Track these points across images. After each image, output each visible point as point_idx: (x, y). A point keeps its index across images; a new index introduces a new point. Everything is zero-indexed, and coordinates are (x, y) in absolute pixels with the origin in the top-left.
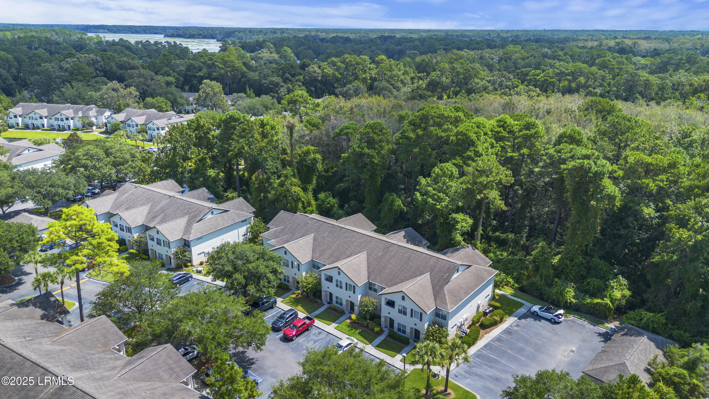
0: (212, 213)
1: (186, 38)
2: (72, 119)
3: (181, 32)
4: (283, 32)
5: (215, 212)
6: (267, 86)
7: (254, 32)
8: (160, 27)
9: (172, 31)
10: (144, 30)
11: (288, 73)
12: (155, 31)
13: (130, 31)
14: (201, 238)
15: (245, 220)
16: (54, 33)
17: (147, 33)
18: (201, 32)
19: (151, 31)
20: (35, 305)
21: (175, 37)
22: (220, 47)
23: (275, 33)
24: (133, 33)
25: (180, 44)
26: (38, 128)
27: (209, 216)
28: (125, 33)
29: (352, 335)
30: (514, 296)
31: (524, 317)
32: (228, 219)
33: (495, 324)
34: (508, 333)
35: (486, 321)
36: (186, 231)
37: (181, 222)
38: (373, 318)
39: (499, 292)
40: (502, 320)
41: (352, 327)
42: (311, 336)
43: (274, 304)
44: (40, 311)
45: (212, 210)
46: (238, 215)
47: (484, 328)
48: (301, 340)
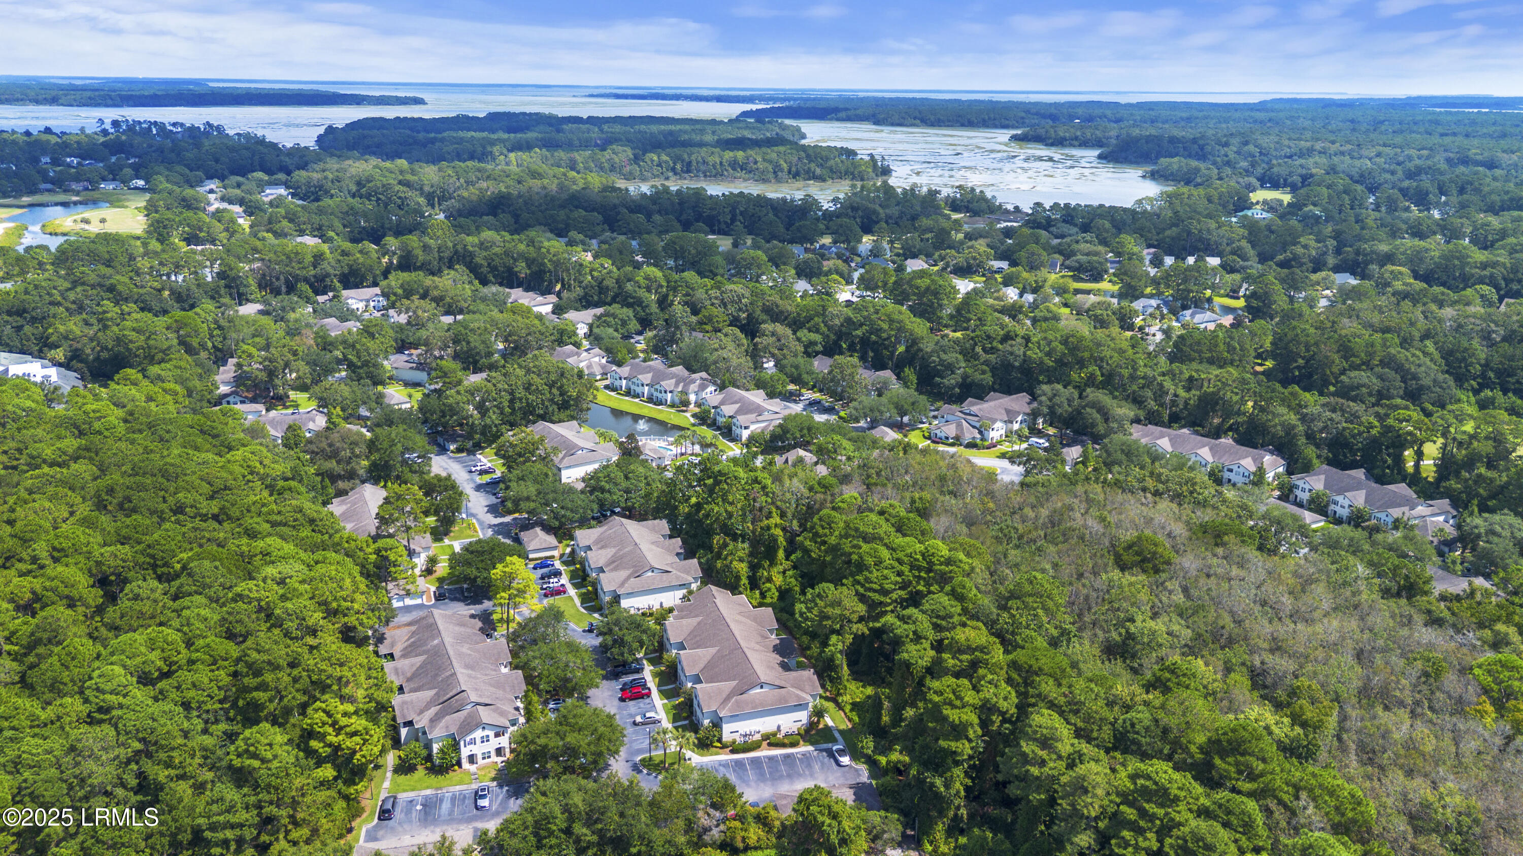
0: (653, 571)
1: (1047, 145)
2: (670, 392)
5: (655, 570)
6: (934, 367)
10: (984, 121)
13: (958, 121)
14: (631, 592)
15: (684, 585)
17: (987, 127)
19: (997, 123)
21: (1029, 141)
24: (963, 125)
26: (638, 396)
27: (650, 574)
29: (667, 713)
30: (841, 732)
31: (821, 750)
32: (666, 580)
33: (783, 745)
34: (787, 756)
35: (773, 740)
36: (622, 584)
37: (624, 574)
38: (691, 706)
39: (830, 723)
40: (793, 745)
41: (675, 707)
42: (642, 703)
43: (640, 670)
44: (480, 624)
45: (652, 569)
46: (677, 578)
47: (770, 745)
48: (631, 703)
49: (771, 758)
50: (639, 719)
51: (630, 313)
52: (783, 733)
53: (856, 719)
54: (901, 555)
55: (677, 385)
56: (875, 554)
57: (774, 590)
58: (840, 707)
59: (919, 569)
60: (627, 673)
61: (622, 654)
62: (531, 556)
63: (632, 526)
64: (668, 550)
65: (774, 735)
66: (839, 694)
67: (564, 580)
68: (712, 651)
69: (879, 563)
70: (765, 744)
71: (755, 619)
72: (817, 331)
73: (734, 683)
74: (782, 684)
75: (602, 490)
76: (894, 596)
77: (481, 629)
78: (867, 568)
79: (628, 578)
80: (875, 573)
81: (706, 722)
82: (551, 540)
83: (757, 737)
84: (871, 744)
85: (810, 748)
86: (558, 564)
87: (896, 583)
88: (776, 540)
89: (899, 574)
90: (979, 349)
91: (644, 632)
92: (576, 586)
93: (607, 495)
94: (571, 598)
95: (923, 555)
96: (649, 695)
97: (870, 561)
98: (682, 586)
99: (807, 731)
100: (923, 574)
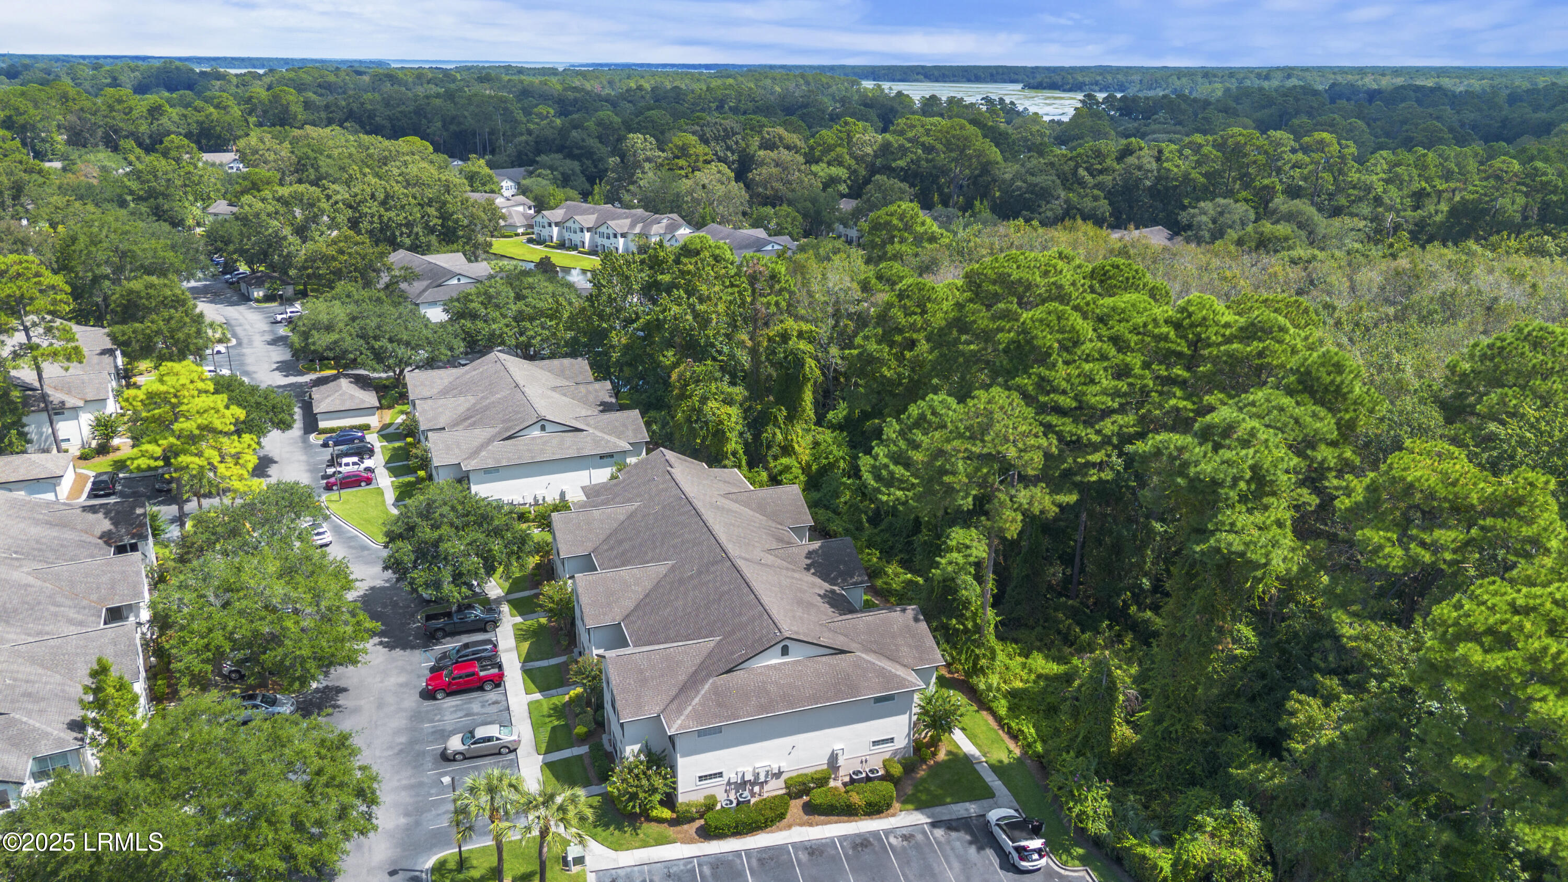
0: (543, 428)
1: (1064, 91)
2: (623, 235)
3: (1057, 79)
4: (1289, 76)
5: (549, 427)
6: (1021, 195)
7: (1215, 76)
8: (1024, 68)
9: (1039, 78)
10: (992, 75)
11: (1087, 169)
12: (1013, 76)
13: (963, 76)
14: (496, 470)
15: (611, 456)
16: (802, 82)
17: (996, 81)
18: (1099, 78)
19: (1005, 77)
20: (106, 514)
21: (1044, 88)
22: (1076, 109)
23: (1267, 77)
24: (969, 81)
25: (1012, 103)
26: (575, 248)
27: (536, 433)
28: (954, 81)
29: (536, 727)
30: (999, 769)
31: (951, 825)
32: (570, 446)
33: (848, 811)
34: (862, 843)
35: (818, 796)
36: (475, 453)
37: (481, 434)
38: (600, 706)
39: (967, 747)
40: (875, 809)
41: (558, 711)
42: (475, 703)
43: (489, 624)
44: (107, 525)
45: (543, 423)
46: (597, 442)
47: (811, 809)
48: (451, 703)
49: (815, 850)
50: (455, 744)
51: (576, 165)
52: (844, 774)
53: (1030, 730)
54: (1121, 329)
55: (633, 225)
56: (1059, 324)
57: (797, 471)
58: (980, 701)
59: (1170, 357)
60: (454, 634)
61: (437, 585)
62: (322, 425)
63: (518, 367)
64: (584, 401)
65: (821, 781)
66: (977, 670)
67: (377, 462)
68: (657, 570)
69: (1071, 343)
70: (796, 806)
71: (761, 508)
72: (841, 164)
73: (710, 643)
74: (839, 642)
75: (474, 316)
76: (1108, 426)
77: (107, 538)
78: (1043, 358)
79: (490, 441)
80: (1062, 371)
81: (631, 751)
82: (370, 398)
83: (775, 788)
84: (1105, 806)
85: (919, 818)
86: (372, 438)
87: (1116, 394)
88: (800, 363)
89: (1122, 372)
90: (1082, 172)
91: (497, 532)
92: (394, 472)
93: (480, 324)
94: (380, 492)
95: (1177, 326)
96: (497, 681)
97: (1048, 339)
98: (605, 458)
99: (909, 767)
100: (1178, 371)
